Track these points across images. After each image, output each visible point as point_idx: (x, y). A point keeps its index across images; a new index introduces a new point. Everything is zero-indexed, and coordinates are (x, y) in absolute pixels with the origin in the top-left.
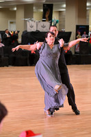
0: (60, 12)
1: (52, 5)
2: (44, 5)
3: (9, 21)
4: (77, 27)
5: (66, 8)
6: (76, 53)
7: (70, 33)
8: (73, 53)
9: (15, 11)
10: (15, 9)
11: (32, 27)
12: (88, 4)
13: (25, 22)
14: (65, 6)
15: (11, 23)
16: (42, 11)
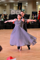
0: (25, 6)
1: (22, 3)
2: (18, 3)
3: (3, 10)
4: (33, 12)
5: (28, 4)
6: (32, 23)
7: (30, 15)
8: (31, 24)
9: (6, 6)
10: (6, 5)
11: (13, 12)
12: (37, 3)
13: (10, 10)
14: (27, 3)
15: (4, 11)
16: (17, 6)
